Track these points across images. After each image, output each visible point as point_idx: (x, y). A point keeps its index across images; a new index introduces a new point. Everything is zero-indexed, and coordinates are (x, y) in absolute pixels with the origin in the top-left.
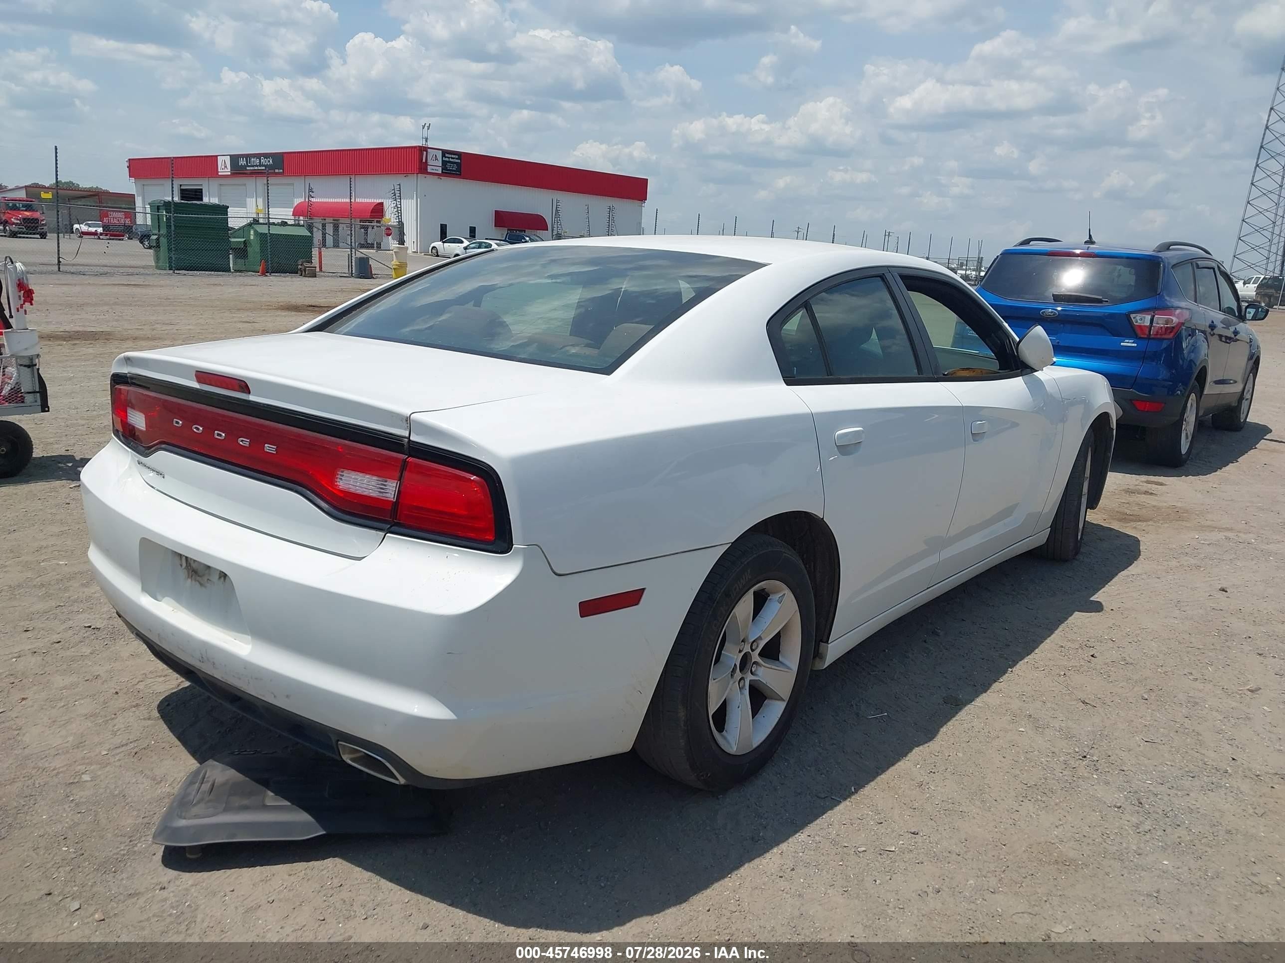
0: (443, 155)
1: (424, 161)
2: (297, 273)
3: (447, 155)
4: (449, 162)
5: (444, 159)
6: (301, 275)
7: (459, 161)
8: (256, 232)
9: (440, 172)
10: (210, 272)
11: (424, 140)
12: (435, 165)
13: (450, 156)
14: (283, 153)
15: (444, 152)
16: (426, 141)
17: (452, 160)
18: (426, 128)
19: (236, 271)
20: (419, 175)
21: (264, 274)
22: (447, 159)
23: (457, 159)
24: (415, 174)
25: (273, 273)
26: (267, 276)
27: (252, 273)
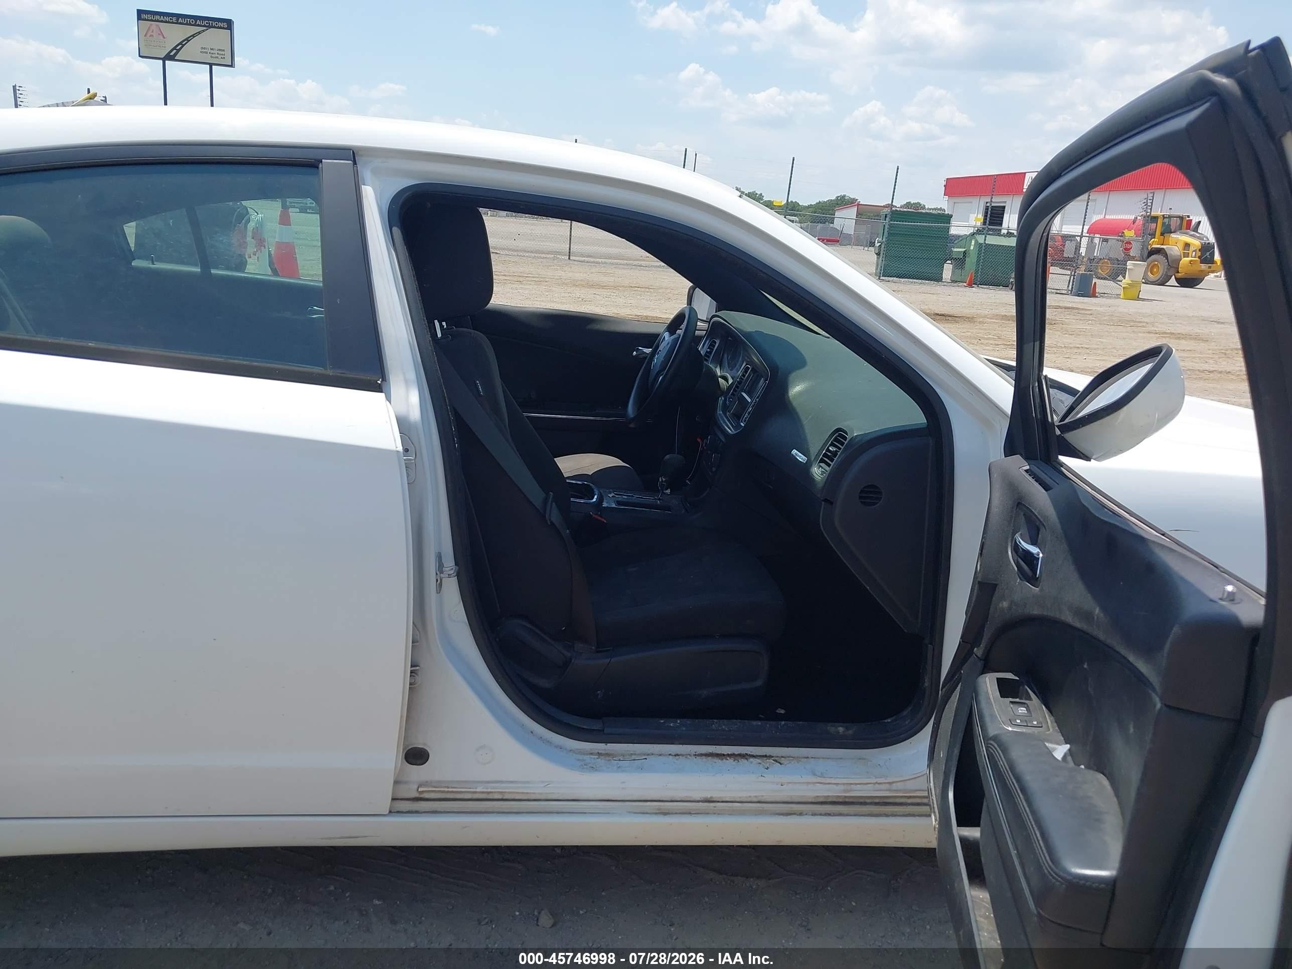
2: (1008, 287)
6: (1012, 289)
8: (976, 241)
19: (953, 281)
21: (970, 285)
25: (981, 285)
26: (973, 287)
27: (961, 284)
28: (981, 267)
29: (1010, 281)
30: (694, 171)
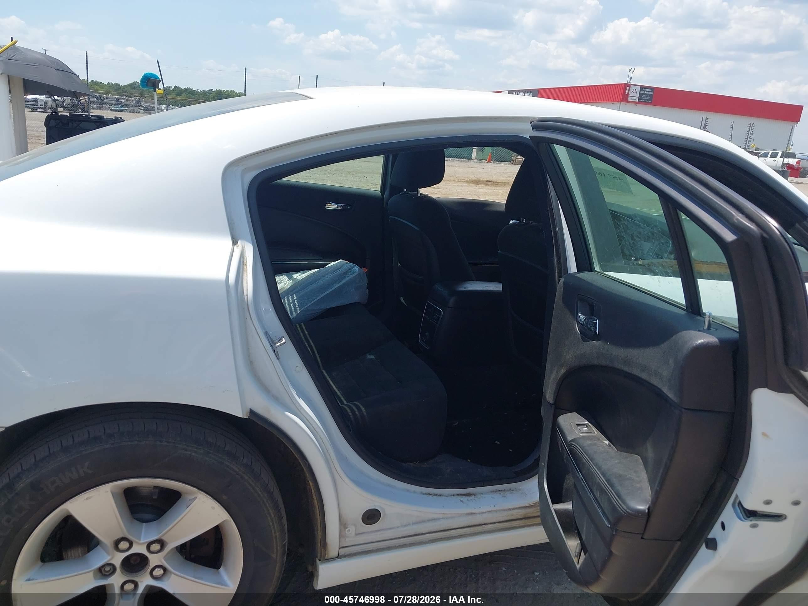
0: (641, 89)
1: (626, 93)
2: (510, 162)
3: (644, 89)
4: (644, 94)
5: (641, 92)
6: (513, 163)
7: (652, 93)
9: (637, 101)
10: (458, 159)
11: (629, 79)
12: (634, 96)
13: (646, 90)
14: (539, 89)
15: (642, 87)
16: (631, 80)
17: (647, 93)
18: (632, 71)
19: (477, 159)
20: (622, 103)
21: (490, 161)
22: (643, 92)
23: (650, 92)
24: (619, 102)
25: (495, 161)
26: (491, 163)
27: (484, 161)
28: (495, 150)
29: (512, 159)
30: (299, 88)
